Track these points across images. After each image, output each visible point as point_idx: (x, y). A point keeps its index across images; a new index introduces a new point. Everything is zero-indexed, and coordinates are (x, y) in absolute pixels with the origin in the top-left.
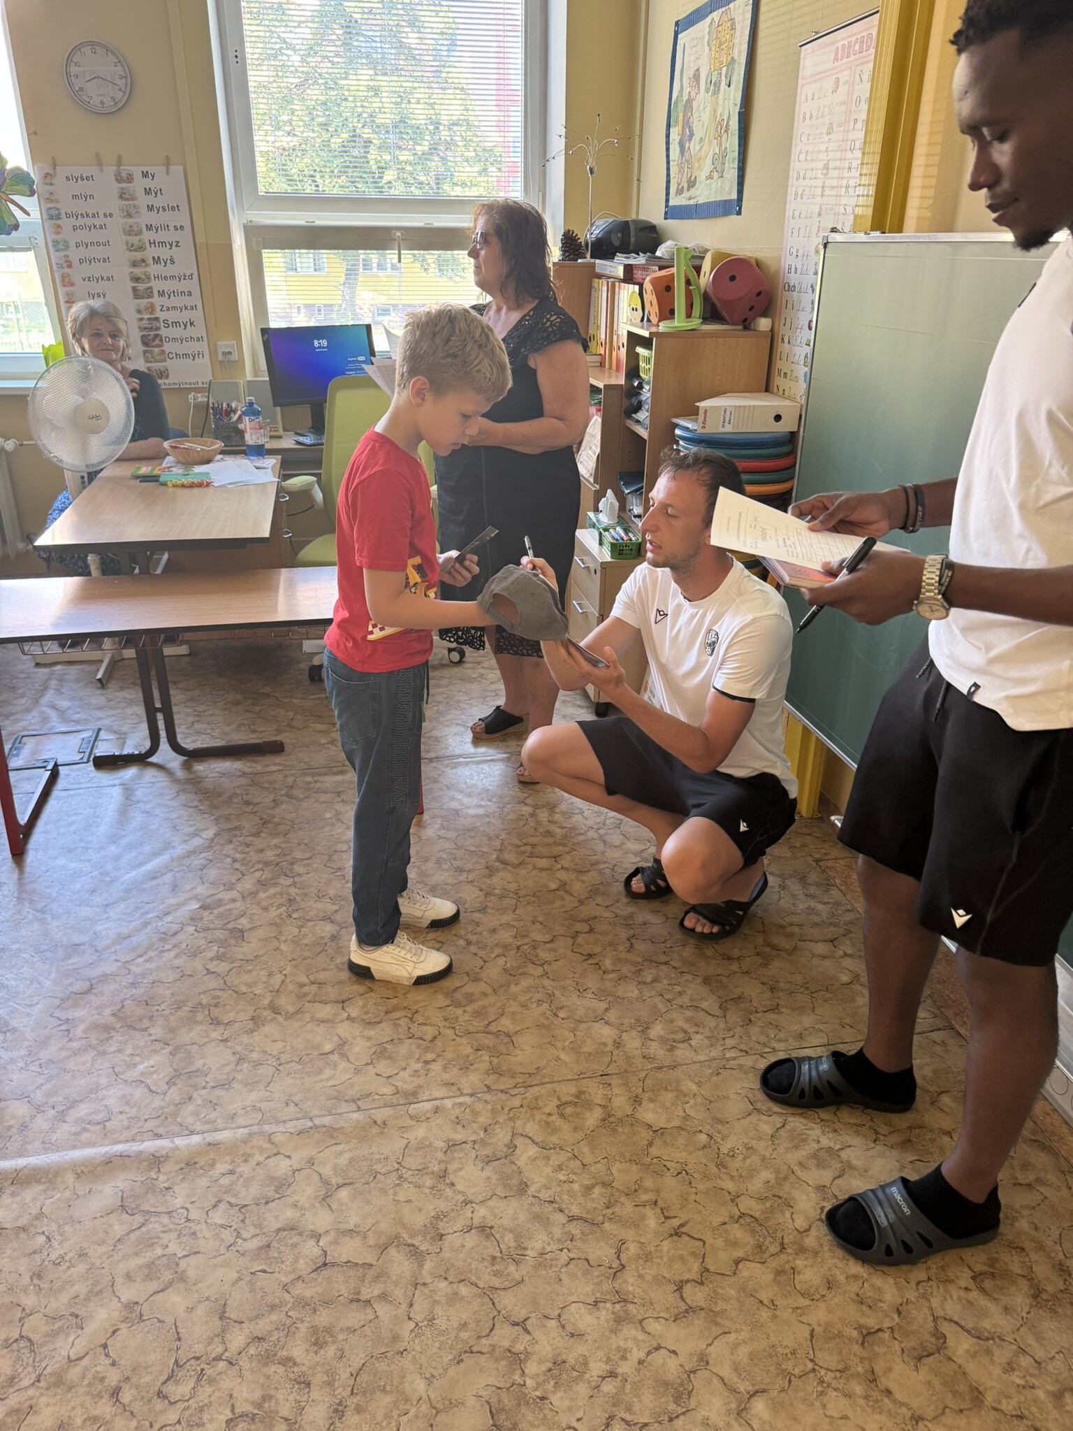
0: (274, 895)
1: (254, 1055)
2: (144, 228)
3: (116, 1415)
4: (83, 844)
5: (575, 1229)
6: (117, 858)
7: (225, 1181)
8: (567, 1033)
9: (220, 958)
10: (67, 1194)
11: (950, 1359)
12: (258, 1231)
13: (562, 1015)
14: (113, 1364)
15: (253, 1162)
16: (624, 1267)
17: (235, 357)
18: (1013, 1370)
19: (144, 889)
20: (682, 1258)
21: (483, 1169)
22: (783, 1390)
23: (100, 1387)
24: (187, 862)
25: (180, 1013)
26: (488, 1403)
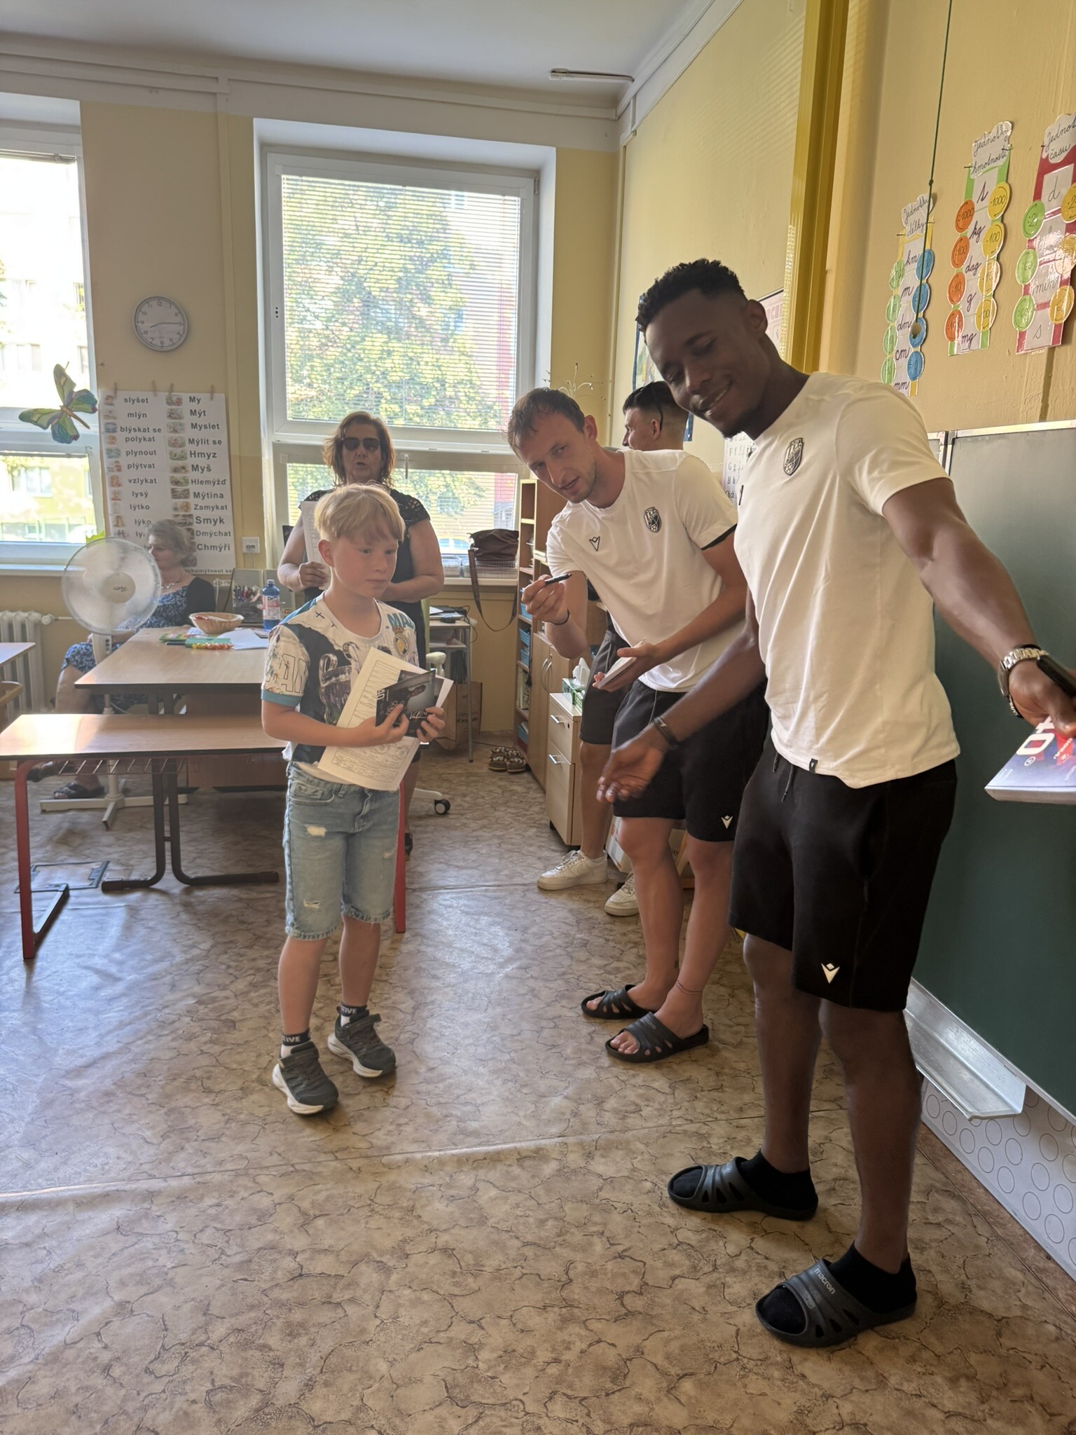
0: (265, 995)
1: (242, 1117)
2: (187, 442)
3: (106, 1385)
4: (90, 952)
5: (529, 1252)
6: (121, 963)
7: (212, 1211)
8: (529, 1105)
9: (211, 1041)
10: (67, 1218)
11: (859, 1352)
12: (241, 1250)
13: (525, 1091)
14: (106, 1347)
15: (238, 1197)
16: (571, 1280)
17: (258, 550)
18: (915, 1361)
19: (145, 988)
20: (624, 1275)
21: (447, 1206)
22: (709, 1374)
23: (92, 1365)
24: (185, 967)
25: (175, 1083)
26: (444, 1380)
